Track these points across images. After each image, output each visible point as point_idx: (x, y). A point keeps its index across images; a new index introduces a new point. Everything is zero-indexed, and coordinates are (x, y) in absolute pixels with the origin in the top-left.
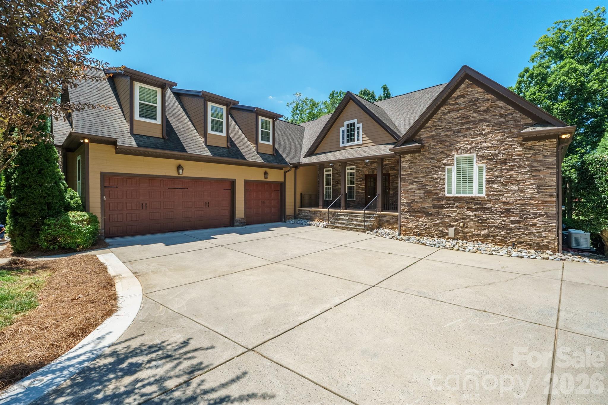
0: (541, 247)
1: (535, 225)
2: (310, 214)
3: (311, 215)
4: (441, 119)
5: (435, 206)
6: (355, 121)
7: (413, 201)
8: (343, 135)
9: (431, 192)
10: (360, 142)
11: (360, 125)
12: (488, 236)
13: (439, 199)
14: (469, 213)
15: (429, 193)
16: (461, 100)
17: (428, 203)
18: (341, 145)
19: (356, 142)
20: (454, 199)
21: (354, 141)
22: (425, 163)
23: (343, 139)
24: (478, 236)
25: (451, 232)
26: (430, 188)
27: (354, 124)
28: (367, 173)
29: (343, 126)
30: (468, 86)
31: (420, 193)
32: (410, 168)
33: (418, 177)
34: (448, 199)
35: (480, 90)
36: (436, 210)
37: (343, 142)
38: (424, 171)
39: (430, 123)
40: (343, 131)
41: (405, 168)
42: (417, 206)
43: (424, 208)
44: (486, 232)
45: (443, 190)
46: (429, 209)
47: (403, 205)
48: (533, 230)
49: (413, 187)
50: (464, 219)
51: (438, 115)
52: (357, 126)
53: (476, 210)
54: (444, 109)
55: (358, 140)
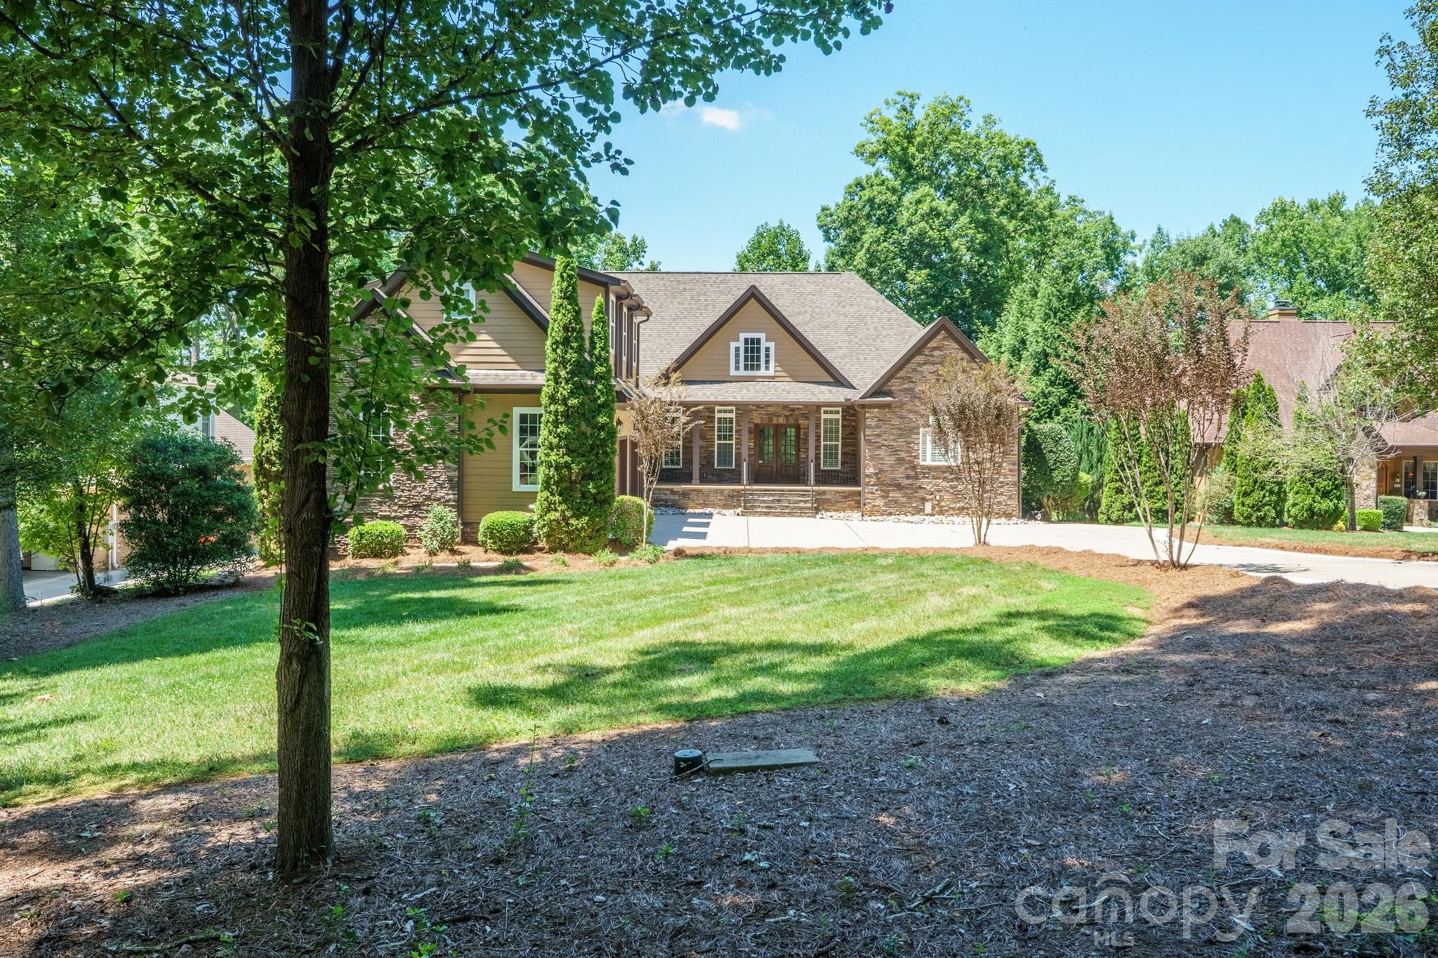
0: (1008, 516)
1: (1002, 494)
2: (672, 497)
3: (676, 497)
4: (914, 370)
5: (908, 477)
6: (762, 336)
7: (881, 471)
8: (737, 356)
9: (903, 459)
10: (771, 372)
11: (772, 345)
12: (963, 508)
13: (914, 468)
14: (945, 484)
15: (901, 461)
16: (936, 353)
17: (900, 474)
18: (733, 372)
19: (763, 372)
20: (930, 468)
21: (758, 367)
22: (896, 422)
23: (737, 362)
24: (953, 509)
25: (928, 506)
26: (903, 455)
27: (759, 340)
28: (758, 421)
29: (738, 340)
30: (944, 339)
31: (890, 460)
32: (877, 427)
33: (887, 439)
34: (923, 467)
35: (956, 346)
36: (909, 482)
37: (737, 368)
38: (895, 432)
39: (902, 373)
40: (737, 349)
41: (869, 427)
42: (886, 477)
43: (894, 479)
44: (961, 504)
45: (917, 457)
46: (900, 481)
47: (868, 476)
48: (1000, 499)
49: (881, 452)
50: (940, 491)
51: (912, 365)
52: (764, 344)
53: (952, 480)
54: (918, 359)
55: (767, 368)
